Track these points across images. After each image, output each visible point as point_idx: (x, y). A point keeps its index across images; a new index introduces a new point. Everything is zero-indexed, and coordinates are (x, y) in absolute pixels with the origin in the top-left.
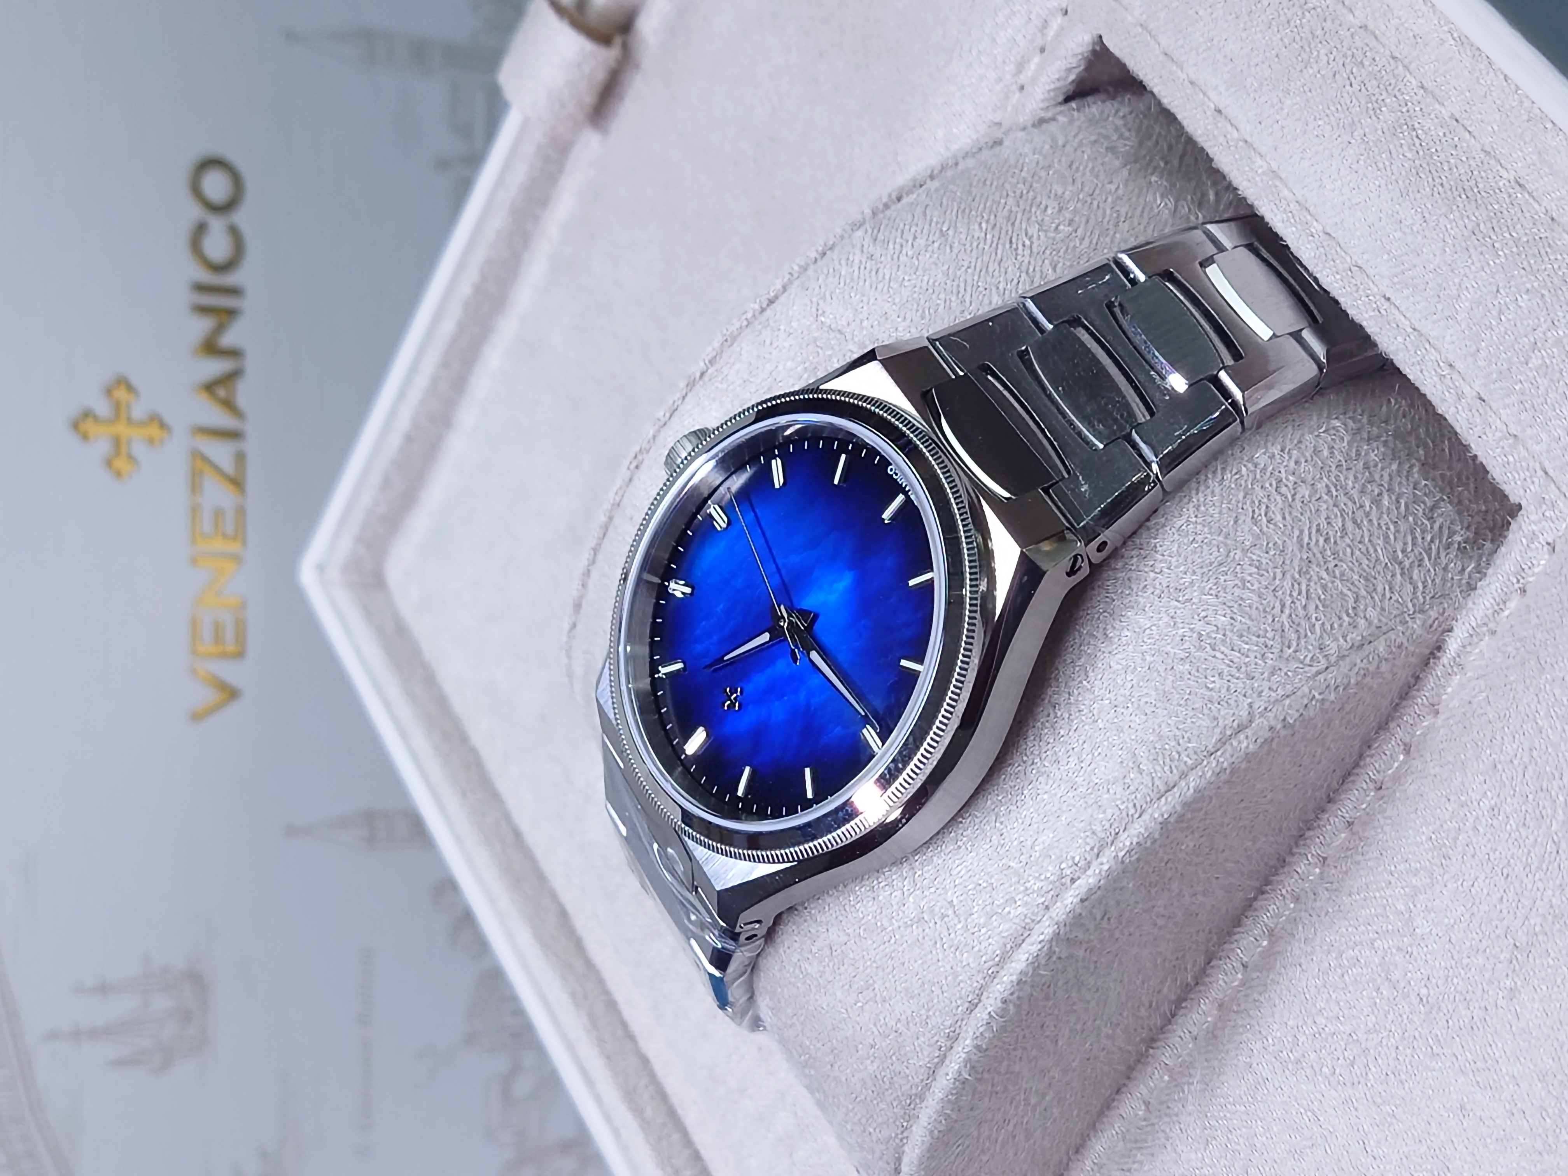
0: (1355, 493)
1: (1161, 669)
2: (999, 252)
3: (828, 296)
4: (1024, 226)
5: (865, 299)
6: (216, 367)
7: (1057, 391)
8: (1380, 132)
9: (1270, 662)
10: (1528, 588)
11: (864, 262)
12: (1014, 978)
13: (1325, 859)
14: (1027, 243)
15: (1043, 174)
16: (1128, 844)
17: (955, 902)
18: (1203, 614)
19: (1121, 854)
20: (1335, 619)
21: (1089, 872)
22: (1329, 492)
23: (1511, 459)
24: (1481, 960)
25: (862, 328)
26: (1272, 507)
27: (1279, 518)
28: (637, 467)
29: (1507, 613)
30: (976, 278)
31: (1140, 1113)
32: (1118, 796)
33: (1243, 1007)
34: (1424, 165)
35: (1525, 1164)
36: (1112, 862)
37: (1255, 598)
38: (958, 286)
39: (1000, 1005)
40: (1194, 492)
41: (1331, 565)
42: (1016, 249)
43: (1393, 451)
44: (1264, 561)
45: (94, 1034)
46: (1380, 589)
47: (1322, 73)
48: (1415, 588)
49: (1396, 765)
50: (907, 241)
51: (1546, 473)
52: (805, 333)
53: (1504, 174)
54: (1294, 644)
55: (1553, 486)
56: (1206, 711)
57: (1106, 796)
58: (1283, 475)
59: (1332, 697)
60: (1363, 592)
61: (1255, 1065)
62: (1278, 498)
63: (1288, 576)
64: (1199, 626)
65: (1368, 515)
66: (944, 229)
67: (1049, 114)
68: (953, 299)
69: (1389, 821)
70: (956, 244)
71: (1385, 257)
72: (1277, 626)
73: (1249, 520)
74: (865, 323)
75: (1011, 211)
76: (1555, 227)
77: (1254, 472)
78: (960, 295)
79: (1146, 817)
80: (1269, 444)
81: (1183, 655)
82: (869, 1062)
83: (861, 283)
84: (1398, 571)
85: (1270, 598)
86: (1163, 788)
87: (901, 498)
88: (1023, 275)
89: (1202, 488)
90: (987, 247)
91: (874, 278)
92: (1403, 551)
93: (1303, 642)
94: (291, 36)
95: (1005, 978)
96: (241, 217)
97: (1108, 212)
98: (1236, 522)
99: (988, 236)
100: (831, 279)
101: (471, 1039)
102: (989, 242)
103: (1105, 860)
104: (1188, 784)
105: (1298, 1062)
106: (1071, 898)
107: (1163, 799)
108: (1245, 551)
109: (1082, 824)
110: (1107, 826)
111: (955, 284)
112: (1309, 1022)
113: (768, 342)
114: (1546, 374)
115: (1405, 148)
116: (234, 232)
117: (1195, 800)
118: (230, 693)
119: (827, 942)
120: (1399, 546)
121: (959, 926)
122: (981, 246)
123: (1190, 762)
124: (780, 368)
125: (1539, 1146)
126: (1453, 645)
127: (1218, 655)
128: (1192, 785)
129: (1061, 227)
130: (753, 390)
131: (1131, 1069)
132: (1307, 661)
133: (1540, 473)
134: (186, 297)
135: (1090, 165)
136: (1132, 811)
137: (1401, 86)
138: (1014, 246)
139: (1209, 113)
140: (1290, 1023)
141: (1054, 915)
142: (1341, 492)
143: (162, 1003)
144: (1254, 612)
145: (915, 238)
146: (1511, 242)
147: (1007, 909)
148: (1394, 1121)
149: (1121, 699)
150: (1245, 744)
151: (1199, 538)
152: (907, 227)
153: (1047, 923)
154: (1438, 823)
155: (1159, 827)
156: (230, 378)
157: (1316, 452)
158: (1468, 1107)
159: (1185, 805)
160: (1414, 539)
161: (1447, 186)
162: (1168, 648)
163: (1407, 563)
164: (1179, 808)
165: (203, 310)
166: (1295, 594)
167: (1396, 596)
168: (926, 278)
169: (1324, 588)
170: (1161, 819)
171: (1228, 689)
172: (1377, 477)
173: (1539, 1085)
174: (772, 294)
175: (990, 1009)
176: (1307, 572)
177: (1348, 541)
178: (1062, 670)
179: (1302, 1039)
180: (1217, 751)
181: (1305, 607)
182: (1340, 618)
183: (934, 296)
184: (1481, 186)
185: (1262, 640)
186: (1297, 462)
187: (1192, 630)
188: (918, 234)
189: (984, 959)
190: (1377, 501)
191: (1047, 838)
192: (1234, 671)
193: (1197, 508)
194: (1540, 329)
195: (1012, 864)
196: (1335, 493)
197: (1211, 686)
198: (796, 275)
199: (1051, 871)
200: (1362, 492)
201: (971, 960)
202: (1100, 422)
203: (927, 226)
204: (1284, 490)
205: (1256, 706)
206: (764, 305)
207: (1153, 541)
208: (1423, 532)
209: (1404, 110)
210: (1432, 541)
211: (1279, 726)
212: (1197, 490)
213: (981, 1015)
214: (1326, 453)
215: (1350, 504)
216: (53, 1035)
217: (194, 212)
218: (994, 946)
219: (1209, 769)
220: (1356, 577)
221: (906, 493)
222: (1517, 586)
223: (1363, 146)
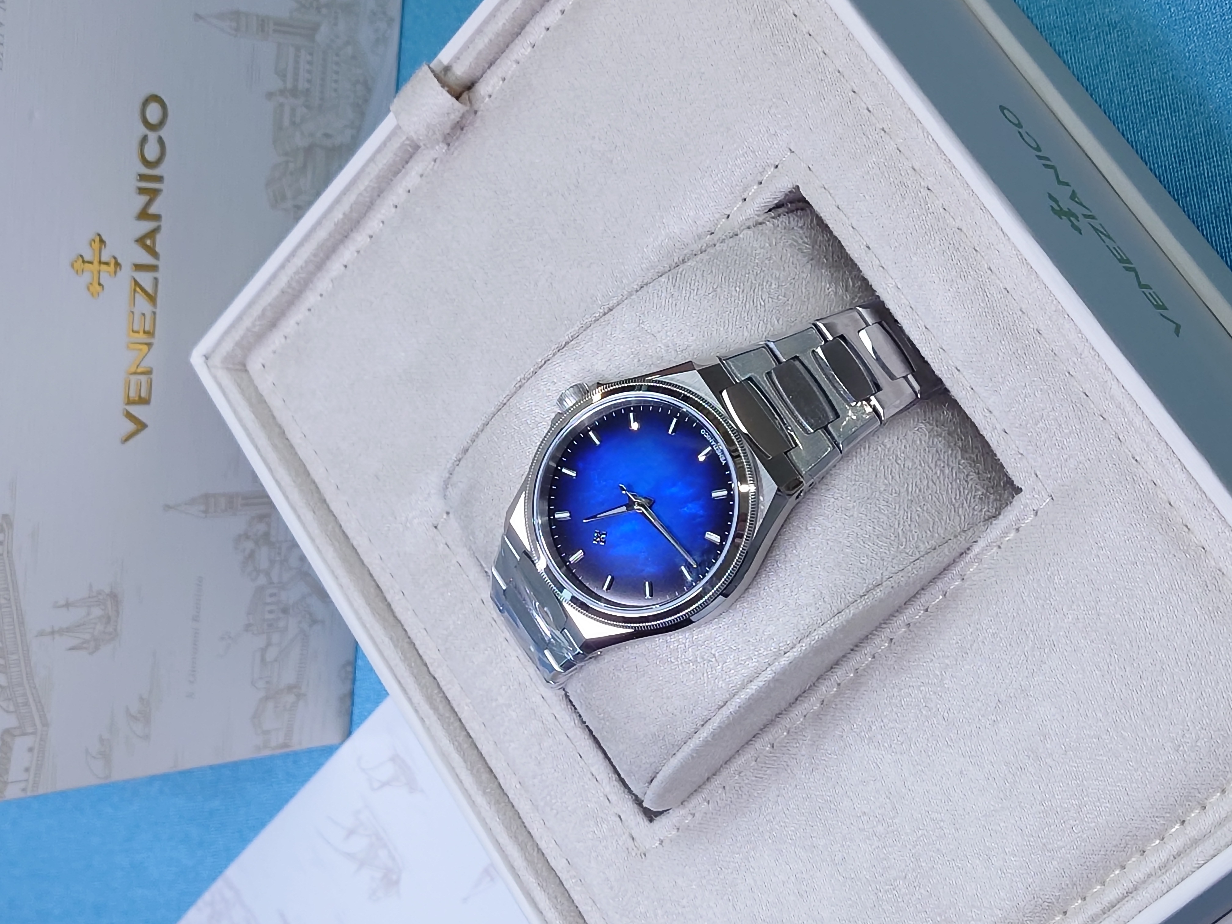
0: (933, 466)
1: (837, 549)
2: (747, 306)
3: (646, 313)
4: (760, 293)
5: (669, 319)
6: (146, 226)
7: (788, 397)
8: (966, 289)
9: (892, 552)
10: (1020, 529)
11: (668, 297)
12: (747, 697)
13: (891, 640)
14: (763, 303)
15: (767, 262)
16: (817, 637)
17: (717, 655)
18: (859, 524)
19: (813, 642)
20: (924, 532)
21: (794, 650)
22: (921, 465)
23: (1019, 465)
24: (979, 704)
25: (667, 336)
26: (894, 470)
27: (897, 477)
28: (520, 387)
29: (1007, 539)
30: (734, 319)
31: (768, 749)
32: (812, 613)
33: (839, 706)
34: (990, 312)
35: (993, 803)
36: (808, 646)
37: (885, 518)
38: (724, 322)
39: (737, 708)
40: (854, 458)
41: (922, 504)
42: (756, 307)
43: (948, 442)
44: (890, 499)
45: (62, 631)
46: (944, 518)
47: (937, 249)
48: (960, 518)
49: (937, 600)
50: (694, 290)
51: (1037, 476)
52: (632, 332)
53: (1032, 326)
54: (904, 544)
55: (1040, 484)
56: (859, 575)
57: (806, 612)
58: (899, 453)
59: (922, 573)
60: (937, 519)
61: (845, 737)
62: (897, 466)
63: (902, 508)
64: (857, 529)
65: (938, 478)
66: (715, 287)
67: (760, 219)
68: (722, 329)
69: (933, 629)
70: (722, 298)
71: (962, 352)
72: (896, 534)
73: (882, 476)
74: (668, 333)
75: (752, 283)
76: (1056, 358)
77: (885, 450)
78: (726, 328)
79: (827, 625)
80: (891, 435)
81: (849, 544)
82: (652, 726)
83: (666, 310)
84: (953, 510)
85: (893, 519)
86: (836, 612)
87: (709, 448)
88: (761, 322)
89: (859, 456)
90: (740, 303)
91: (674, 308)
92: (955, 499)
93: (908, 543)
94: (198, 17)
95: (742, 696)
96: (164, 133)
97: (804, 291)
98: (876, 476)
99: (741, 296)
100: (647, 304)
101: (248, 627)
102: (741, 300)
103: (804, 645)
104: (850, 612)
105: (870, 738)
106: (784, 661)
107: (836, 617)
108: (881, 493)
109: (792, 625)
110: (806, 627)
111: (722, 321)
112: (879, 720)
113: (609, 333)
114: (1046, 432)
115: (980, 301)
116: (161, 141)
117: (852, 619)
118: (141, 426)
119: (635, 664)
120: (953, 496)
121: (718, 667)
122: (736, 301)
123: (850, 600)
124: (616, 349)
125: (1001, 795)
126: (976, 549)
127: (866, 546)
128: (852, 612)
129: (780, 297)
130: (599, 358)
131: (765, 726)
132: (910, 553)
133: (1033, 475)
134: (134, 183)
135: (791, 259)
136: (819, 621)
137: (979, 266)
138: (755, 305)
139: (862, 247)
140: (868, 719)
141: (774, 669)
142: (926, 465)
143: (97, 612)
144: (885, 526)
145: (698, 289)
146: (1034, 363)
147: (747, 663)
148: (923, 774)
149: (814, 562)
150: (879, 594)
151: (858, 483)
152: (693, 282)
153: (770, 672)
154: (963, 636)
155: (833, 631)
156: (152, 233)
157: (914, 441)
158: (965, 773)
159: (847, 621)
160: (960, 492)
161: (1002, 326)
162: (841, 540)
163: (957, 505)
164: (845, 623)
165: (142, 191)
166: (905, 518)
167: (951, 523)
168: (705, 314)
169: (919, 516)
170: (834, 627)
171: (871, 564)
172: (942, 457)
173: (1005, 767)
174: (611, 305)
175: (731, 710)
176: (911, 507)
177: (930, 492)
178: (781, 543)
179: (874, 728)
180: (865, 595)
181: (910, 525)
182: (926, 532)
183: (710, 326)
184: (1019, 329)
185: (888, 540)
186: (905, 447)
187: (853, 532)
188: (700, 287)
189: (731, 685)
190: (942, 471)
191: (771, 629)
192: (874, 556)
193: (856, 466)
194: (1046, 410)
195: (751, 640)
196: (923, 465)
197: (862, 561)
198: (625, 297)
199: (773, 648)
200: (936, 465)
201: (723, 685)
202: (812, 418)
203: (705, 284)
204: (899, 462)
205: (884, 574)
206: (606, 311)
207: (833, 482)
208: (964, 488)
209: (980, 280)
210: (968, 494)
211: (896, 586)
212: (856, 457)
213: (725, 712)
214: (918, 442)
215: (930, 471)
216: (41, 634)
217: (143, 130)
218: (737, 680)
219: (861, 605)
220: (934, 511)
221: (712, 446)
222: (1014, 527)
223: (956, 294)
